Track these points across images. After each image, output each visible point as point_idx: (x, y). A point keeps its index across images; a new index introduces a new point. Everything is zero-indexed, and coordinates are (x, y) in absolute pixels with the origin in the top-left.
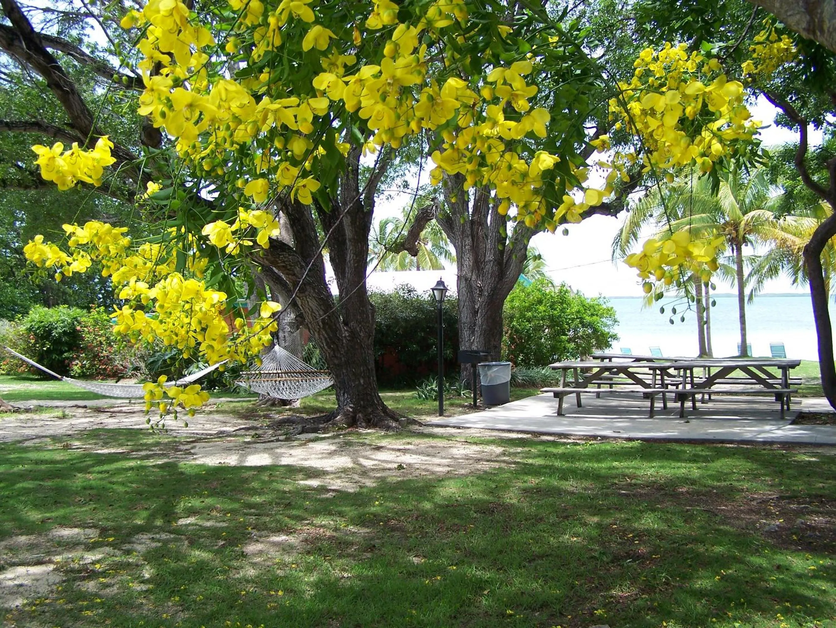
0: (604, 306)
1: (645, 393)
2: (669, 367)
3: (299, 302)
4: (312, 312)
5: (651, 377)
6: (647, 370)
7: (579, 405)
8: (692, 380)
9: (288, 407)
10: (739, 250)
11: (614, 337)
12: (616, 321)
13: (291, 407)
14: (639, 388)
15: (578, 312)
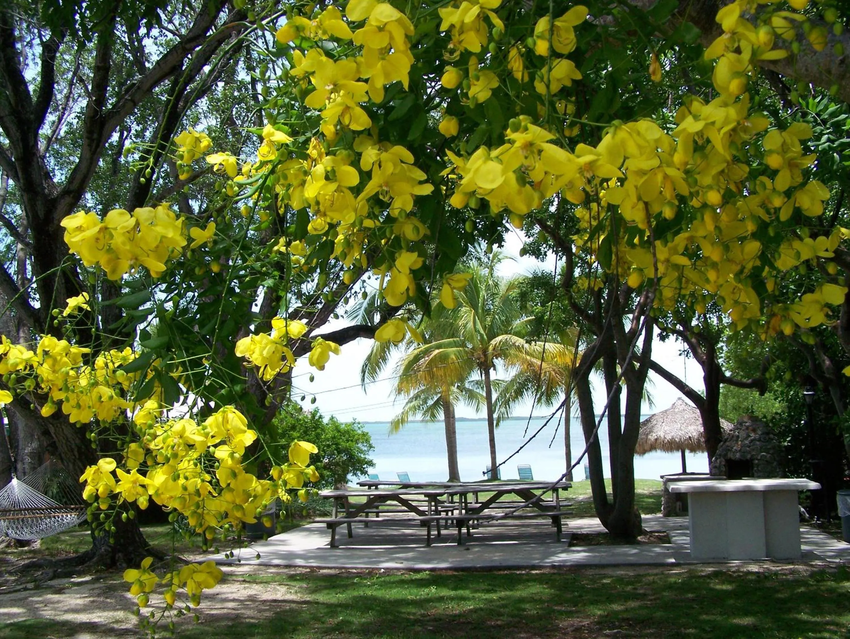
0: (360, 432)
1: (422, 521)
2: (441, 495)
3: (52, 430)
4: (67, 440)
5: (426, 504)
6: (422, 497)
7: (350, 535)
8: (466, 505)
9: (26, 548)
10: (487, 375)
11: (371, 464)
12: (371, 447)
13: (31, 548)
14: (412, 515)
15: (334, 438)
